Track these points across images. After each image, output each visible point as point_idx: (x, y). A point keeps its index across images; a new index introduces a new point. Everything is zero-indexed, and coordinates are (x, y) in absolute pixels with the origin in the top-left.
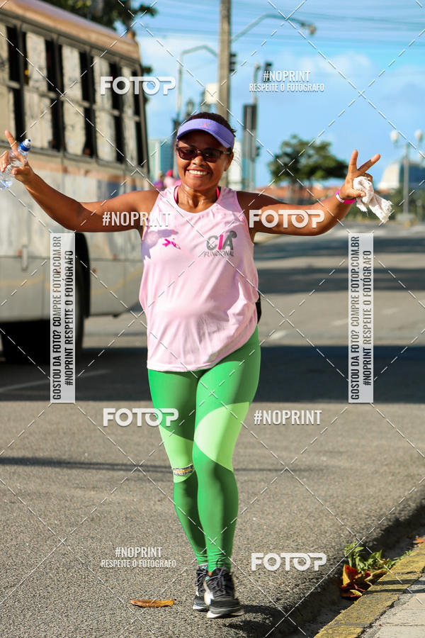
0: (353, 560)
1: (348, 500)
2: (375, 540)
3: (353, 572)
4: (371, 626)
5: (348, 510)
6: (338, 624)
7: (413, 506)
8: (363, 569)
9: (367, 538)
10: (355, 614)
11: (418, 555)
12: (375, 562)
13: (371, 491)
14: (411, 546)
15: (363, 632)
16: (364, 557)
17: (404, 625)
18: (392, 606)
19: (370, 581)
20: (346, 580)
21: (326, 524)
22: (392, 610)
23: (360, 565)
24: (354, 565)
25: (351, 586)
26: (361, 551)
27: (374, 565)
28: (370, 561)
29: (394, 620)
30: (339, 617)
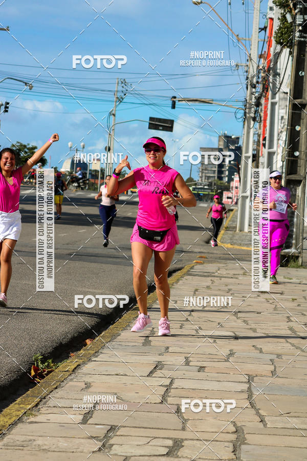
0: (37, 363)
1: (36, 331)
2: (49, 353)
3: (36, 370)
4: (45, 398)
5: (36, 337)
6: (28, 396)
7: (70, 336)
8: (42, 368)
9: (45, 352)
10: (37, 392)
11: (71, 362)
12: (48, 364)
13: (48, 327)
14: (68, 357)
15: (40, 401)
16: (43, 362)
17: (62, 398)
18: (56, 388)
19: (45, 374)
20: (33, 373)
21: (24, 344)
22: (56, 390)
23: (41, 366)
24: (38, 365)
25: (35, 377)
26: (41, 358)
27: (48, 366)
28: (46, 364)
29: (57, 395)
30: (29, 392)
